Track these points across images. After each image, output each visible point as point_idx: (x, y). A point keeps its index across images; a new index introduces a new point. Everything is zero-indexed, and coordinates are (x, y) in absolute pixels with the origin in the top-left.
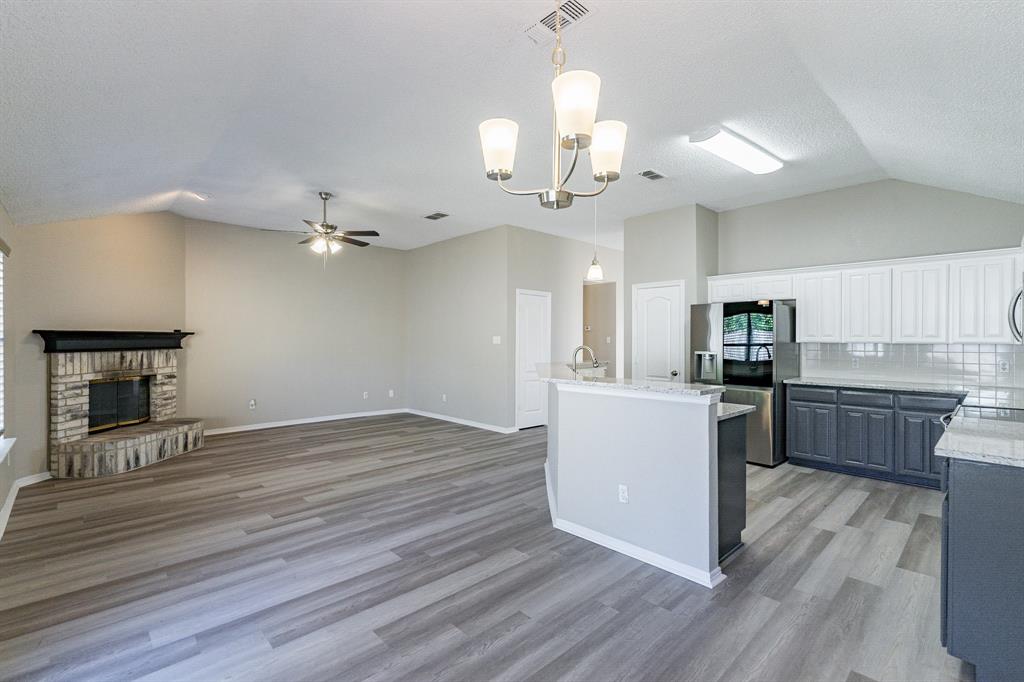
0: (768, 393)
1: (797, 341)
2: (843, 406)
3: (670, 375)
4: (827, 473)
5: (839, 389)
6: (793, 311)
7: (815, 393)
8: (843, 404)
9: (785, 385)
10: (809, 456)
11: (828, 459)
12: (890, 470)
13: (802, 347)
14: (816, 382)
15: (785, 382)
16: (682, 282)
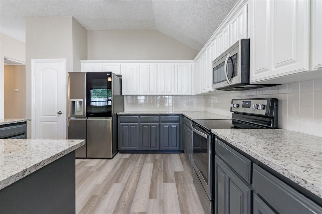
0: (110, 119)
1: (123, 95)
2: (141, 123)
3: (57, 114)
4: (136, 154)
5: (139, 115)
6: (121, 81)
7: (130, 118)
8: (141, 122)
9: (118, 115)
10: (128, 148)
11: (135, 148)
12: (158, 149)
13: (125, 97)
14: (130, 113)
15: (118, 114)
16: (64, 60)
